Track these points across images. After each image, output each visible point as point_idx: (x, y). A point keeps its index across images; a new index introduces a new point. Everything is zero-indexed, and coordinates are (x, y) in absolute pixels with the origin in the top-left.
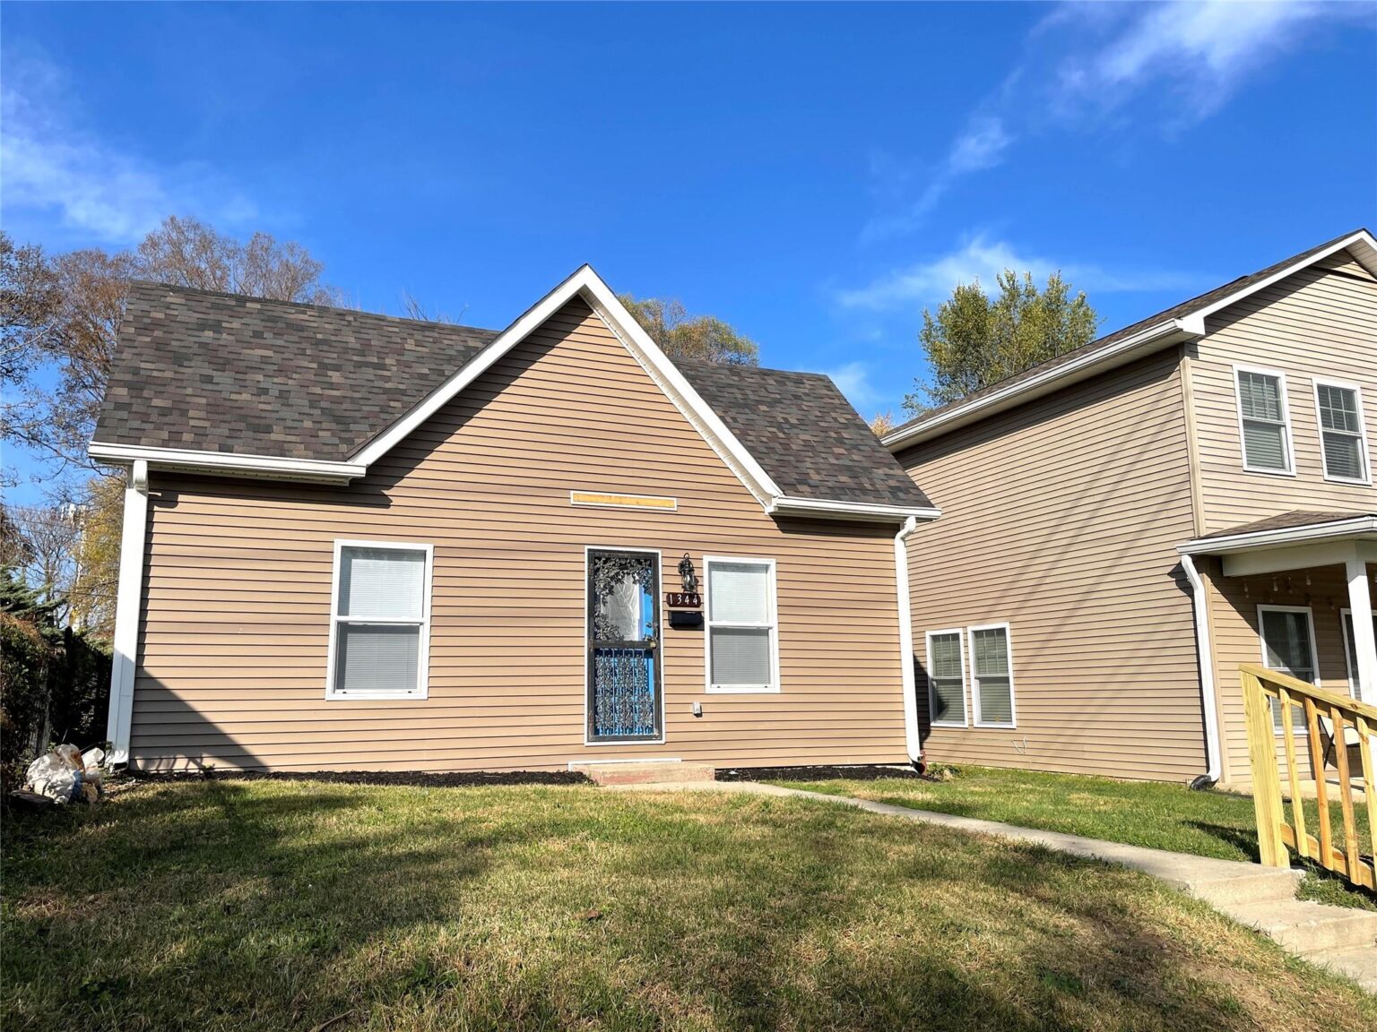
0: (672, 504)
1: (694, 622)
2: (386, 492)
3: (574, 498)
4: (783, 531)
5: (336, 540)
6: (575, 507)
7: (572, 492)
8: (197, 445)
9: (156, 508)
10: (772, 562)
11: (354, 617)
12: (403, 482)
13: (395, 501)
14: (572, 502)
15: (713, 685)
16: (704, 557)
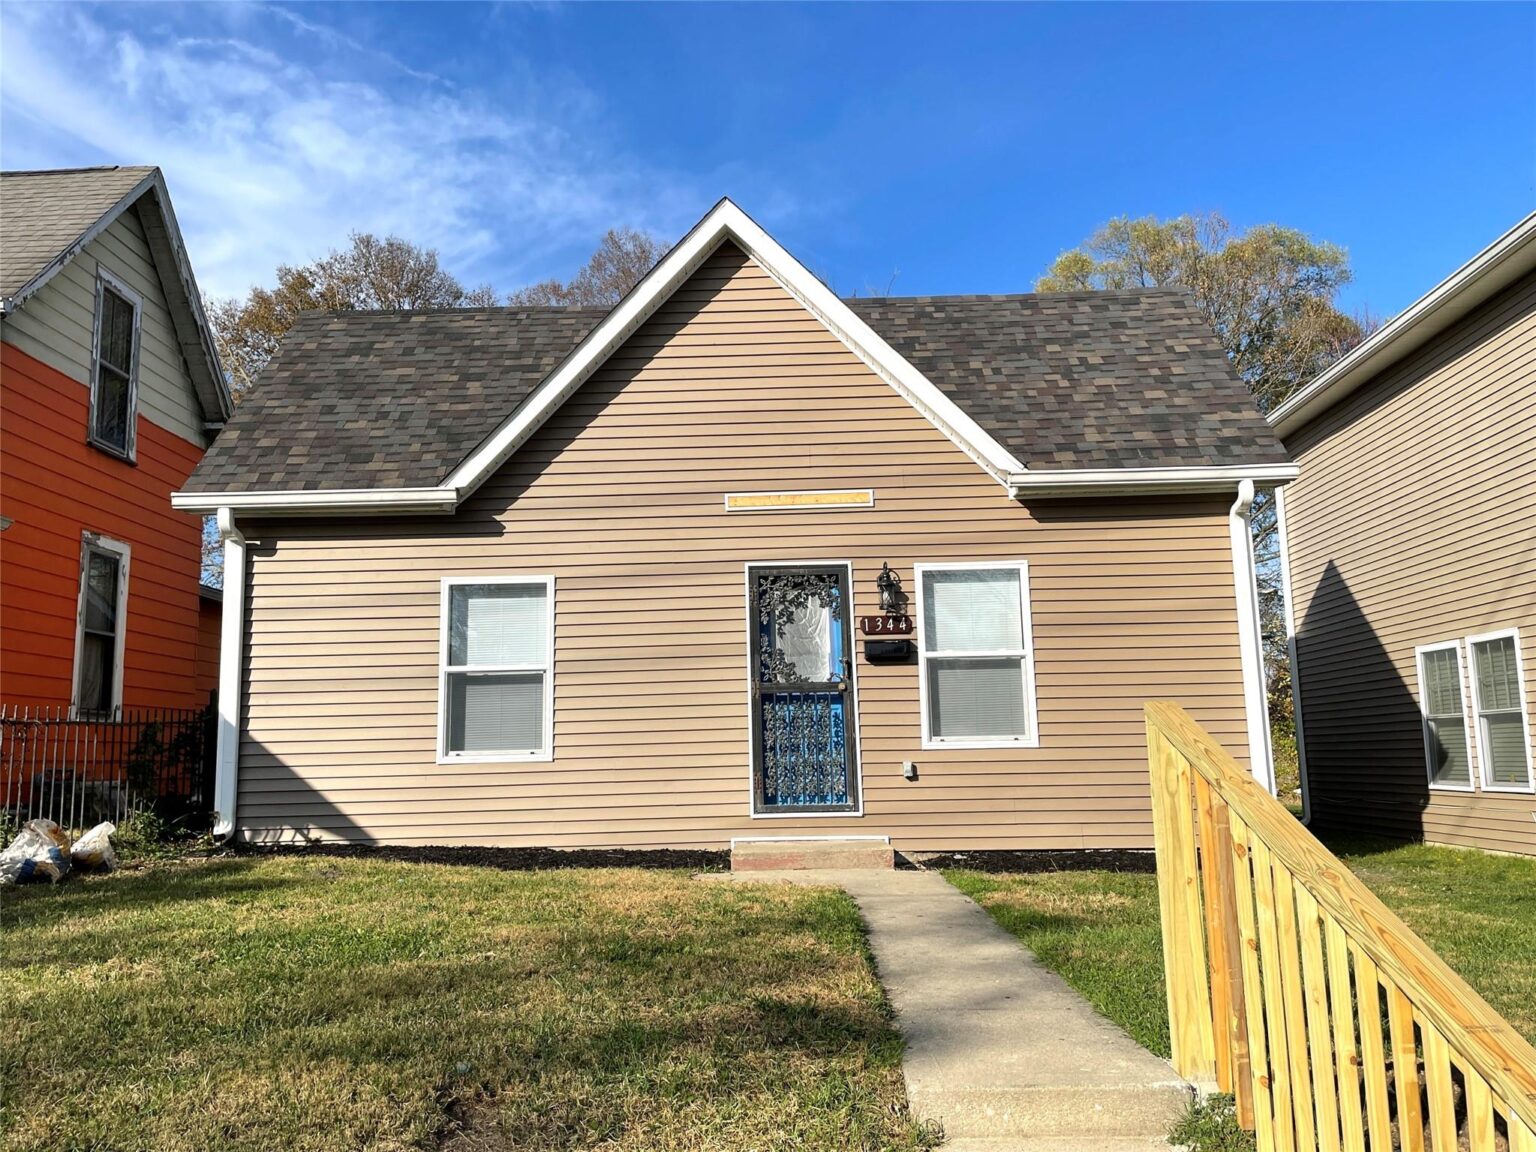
0: (866, 497)
1: (904, 654)
2: (498, 518)
3: (730, 503)
4: (1040, 520)
5: (442, 579)
6: (731, 515)
7: (727, 495)
8: (283, 486)
9: (255, 558)
10: (1022, 565)
11: (470, 668)
12: (518, 504)
13: (509, 527)
14: (727, 509)
15: (934, 738)
16: (916, 565)
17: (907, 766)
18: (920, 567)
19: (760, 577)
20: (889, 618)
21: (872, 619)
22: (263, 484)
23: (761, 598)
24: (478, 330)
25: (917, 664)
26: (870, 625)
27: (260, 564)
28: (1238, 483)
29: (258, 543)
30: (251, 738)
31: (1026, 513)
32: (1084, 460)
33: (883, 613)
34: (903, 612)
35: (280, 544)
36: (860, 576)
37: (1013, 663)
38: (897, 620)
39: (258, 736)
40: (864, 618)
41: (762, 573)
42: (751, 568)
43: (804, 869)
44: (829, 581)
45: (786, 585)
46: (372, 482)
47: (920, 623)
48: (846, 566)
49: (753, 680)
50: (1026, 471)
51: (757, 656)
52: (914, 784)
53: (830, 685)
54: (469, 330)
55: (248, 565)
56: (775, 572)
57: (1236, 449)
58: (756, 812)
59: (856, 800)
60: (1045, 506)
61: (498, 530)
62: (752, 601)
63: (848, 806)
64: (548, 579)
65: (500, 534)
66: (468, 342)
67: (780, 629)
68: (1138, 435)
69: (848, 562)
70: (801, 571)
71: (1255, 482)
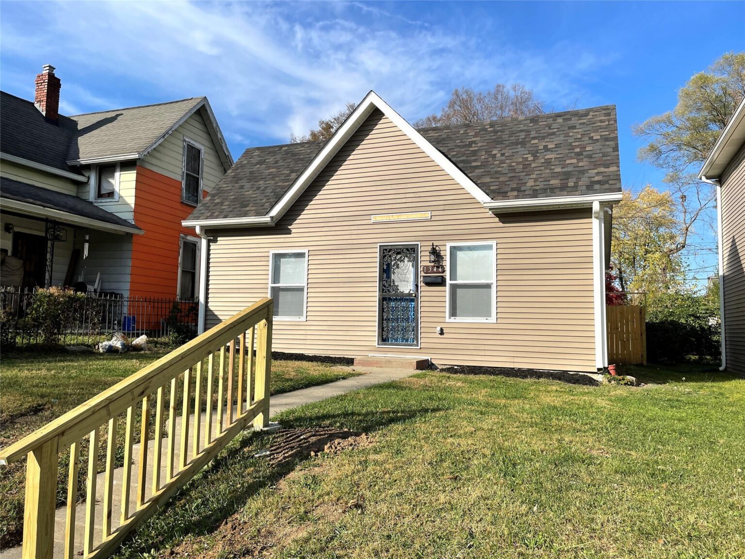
0: (428, 215)
2: (289, 227)
3: (374, 219)
4: (503, 223)
5: (269, 251)
6: (374, 224)
7: (372, 216)
9: (211, 244)
10: (493, 243)
11: (281, 285)
12: (297, 222)
13: (293, 231)
14: (372, 221)
15: (452, 318)
16: (447, 244)
17: (439, 329)
18: (449, 245)
19: (384, 250)
20: (435, 266)
21: (427, 267)
22: (212, 217)
23: (384, 258)
24: (303, 151)
25: (446, 286)
26: (427, 269)
27: (213, 246)
28: (592, 203)
29: (212, 238)
30: (209, 308)
31: (497, 219)
32: (521, 194)
33: (432, 264)
34: (441, 264)
35: (219, 239)
36: (423, 248)
37: (488, 286)
38: (438, 267)
39: (212, 308)
40: (425, 266)
41: (385, 248)
42: (380, 246)
43: (381, 367)
44: (410, 251)
45: (393, 253)
46: (245, 215)
47: (448, 269)
48: (418, 245)
49: (379, 292)
50: (492, 201)
51: (381, 282)
52: (442, 336)
53: (410, 294)
54: (299, 152)
55: (209, 246)
56: (390, 248)
57: (597, 187)
58: (378, 345)
59: (417, 342)
60: (506, 216)
61: (289, 232)
62: (380, 260)
63: (414, 344)
64: (305, 250)
65: (290, 234)
66: (297, 157)
67: (393, 271)
68: (552, 182)
69: (419, 243)
70: (400, 247)
71: (600, 202)
